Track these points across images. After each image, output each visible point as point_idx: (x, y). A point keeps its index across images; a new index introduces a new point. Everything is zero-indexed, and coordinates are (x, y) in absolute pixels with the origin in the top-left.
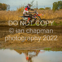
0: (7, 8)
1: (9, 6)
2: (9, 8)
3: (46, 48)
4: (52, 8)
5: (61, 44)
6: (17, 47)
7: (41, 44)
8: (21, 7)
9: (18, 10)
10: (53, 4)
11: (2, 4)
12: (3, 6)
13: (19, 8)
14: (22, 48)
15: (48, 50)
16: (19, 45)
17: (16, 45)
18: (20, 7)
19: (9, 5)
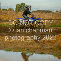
3: (7, 48)
4: (15, 10)
5: (22, 45)
7: (2, 44)
10: (16, 5)
15: (9, 50)
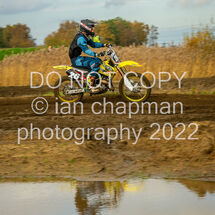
0: (148, 37)
1: (155, 29)
2: (156, 38)
6: (188, 172)
8: (199, 33)
9: (187, 42)
11: (129, 23)
12: (133, 31)
13: (190, 37)
14: (206, 176)
16: (196, 164)
17: (187, 164)
18: (196, 32)
19: (153, 27)
